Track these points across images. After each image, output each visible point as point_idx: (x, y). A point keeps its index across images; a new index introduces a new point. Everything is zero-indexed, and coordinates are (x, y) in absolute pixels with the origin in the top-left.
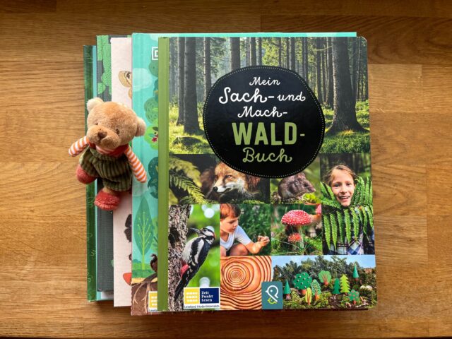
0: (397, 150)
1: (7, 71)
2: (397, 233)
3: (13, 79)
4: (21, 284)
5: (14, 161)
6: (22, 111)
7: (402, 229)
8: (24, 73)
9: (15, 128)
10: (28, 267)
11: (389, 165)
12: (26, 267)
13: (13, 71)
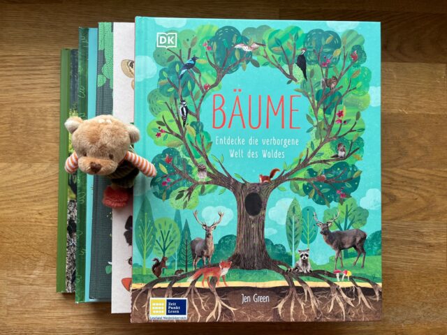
0: (419, 153)
1: (10, 66)
2: (417, 238)
3: (17, 75)
4: (30, 290)
5: (20, 161)
6: (29, 109)
7: (422, 235)
8: (30, 68)
9: (21, 127)
10: (37, 272)
11: (410, 169)
12: (35, 272)
13: (16, 66)
